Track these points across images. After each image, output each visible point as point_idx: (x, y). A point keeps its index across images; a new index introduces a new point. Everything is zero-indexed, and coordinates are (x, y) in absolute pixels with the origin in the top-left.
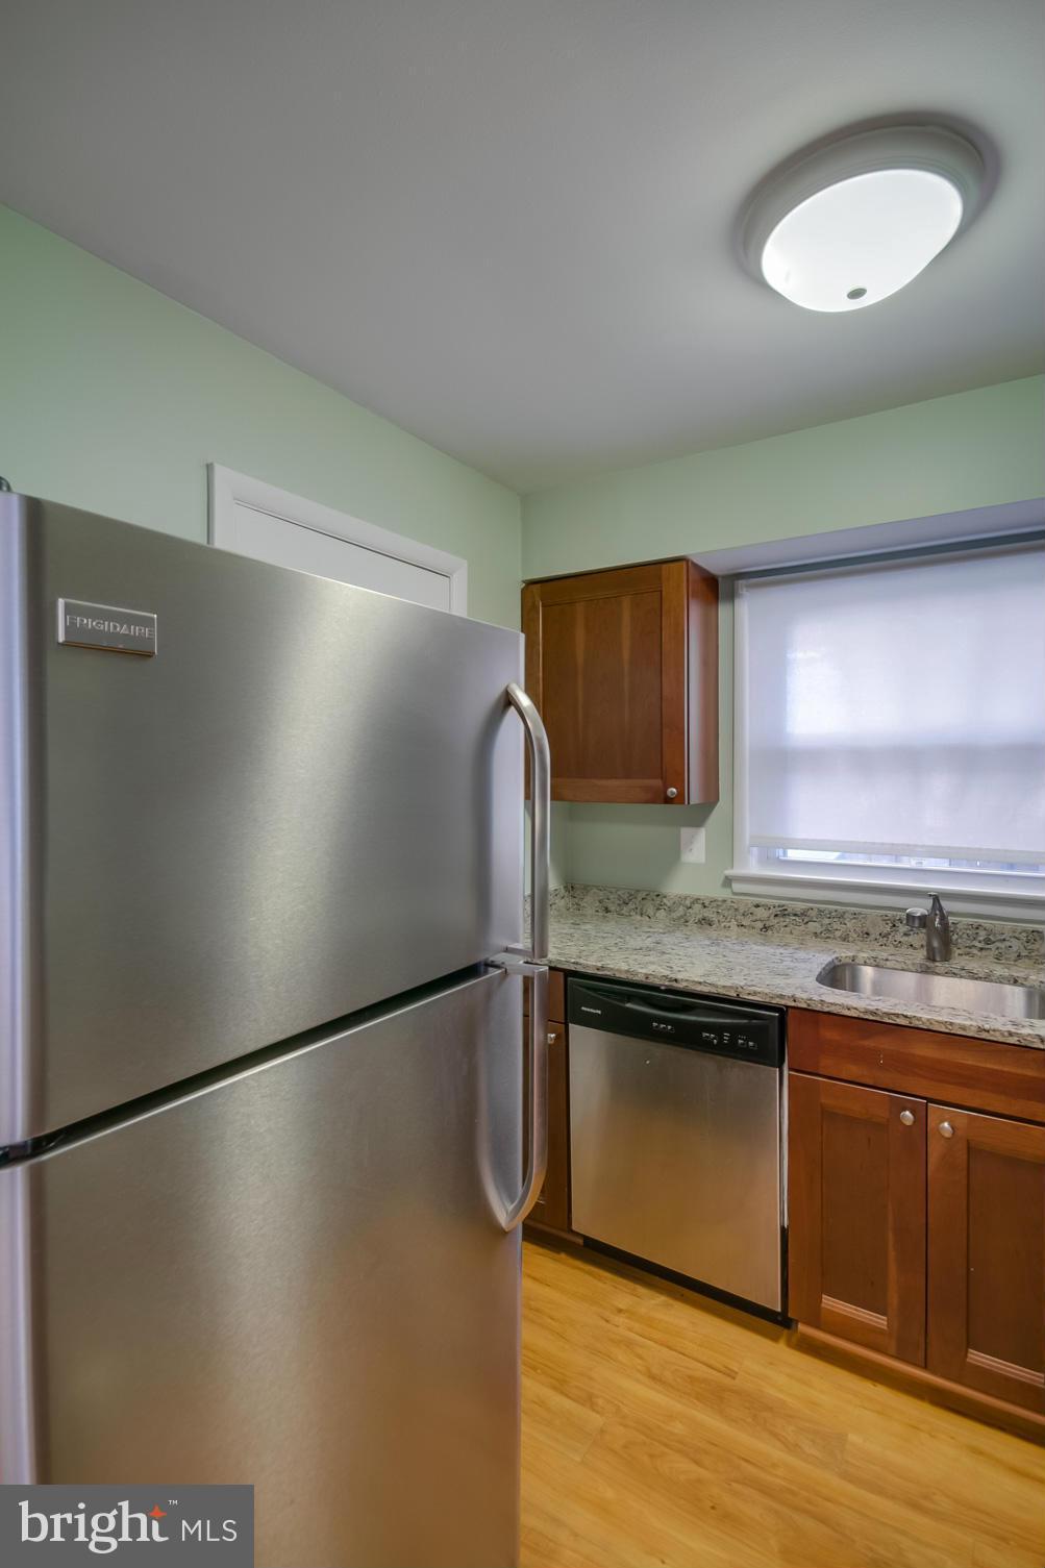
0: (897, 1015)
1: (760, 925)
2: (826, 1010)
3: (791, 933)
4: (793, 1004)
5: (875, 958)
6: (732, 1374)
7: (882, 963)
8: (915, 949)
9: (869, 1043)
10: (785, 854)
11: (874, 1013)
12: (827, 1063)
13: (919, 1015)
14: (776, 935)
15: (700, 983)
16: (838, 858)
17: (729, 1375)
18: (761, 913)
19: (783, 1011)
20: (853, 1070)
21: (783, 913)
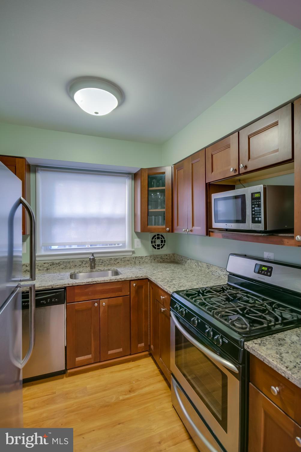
0: (93, 281)
1: (46, 269)
2: (77, 285)
3: (55, 269)
4: (68, 286)
5: (79, 271)
6: (55, 393)
7: (81, 272)
8: (87, 267)
9: (87, 290)
10: (51, 247)
11: (88, 282)
12: (77, 299)
13: (98, 280)
14: (51, 271)
15: (40, 287)
16: (58, 247)
17: (54, 394)
18: (46, 265)
19: (65, 288)
20: (83, 298)
21: (53, 264)
